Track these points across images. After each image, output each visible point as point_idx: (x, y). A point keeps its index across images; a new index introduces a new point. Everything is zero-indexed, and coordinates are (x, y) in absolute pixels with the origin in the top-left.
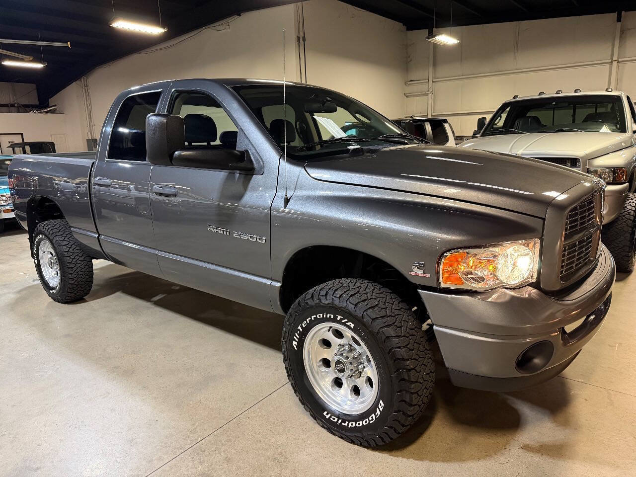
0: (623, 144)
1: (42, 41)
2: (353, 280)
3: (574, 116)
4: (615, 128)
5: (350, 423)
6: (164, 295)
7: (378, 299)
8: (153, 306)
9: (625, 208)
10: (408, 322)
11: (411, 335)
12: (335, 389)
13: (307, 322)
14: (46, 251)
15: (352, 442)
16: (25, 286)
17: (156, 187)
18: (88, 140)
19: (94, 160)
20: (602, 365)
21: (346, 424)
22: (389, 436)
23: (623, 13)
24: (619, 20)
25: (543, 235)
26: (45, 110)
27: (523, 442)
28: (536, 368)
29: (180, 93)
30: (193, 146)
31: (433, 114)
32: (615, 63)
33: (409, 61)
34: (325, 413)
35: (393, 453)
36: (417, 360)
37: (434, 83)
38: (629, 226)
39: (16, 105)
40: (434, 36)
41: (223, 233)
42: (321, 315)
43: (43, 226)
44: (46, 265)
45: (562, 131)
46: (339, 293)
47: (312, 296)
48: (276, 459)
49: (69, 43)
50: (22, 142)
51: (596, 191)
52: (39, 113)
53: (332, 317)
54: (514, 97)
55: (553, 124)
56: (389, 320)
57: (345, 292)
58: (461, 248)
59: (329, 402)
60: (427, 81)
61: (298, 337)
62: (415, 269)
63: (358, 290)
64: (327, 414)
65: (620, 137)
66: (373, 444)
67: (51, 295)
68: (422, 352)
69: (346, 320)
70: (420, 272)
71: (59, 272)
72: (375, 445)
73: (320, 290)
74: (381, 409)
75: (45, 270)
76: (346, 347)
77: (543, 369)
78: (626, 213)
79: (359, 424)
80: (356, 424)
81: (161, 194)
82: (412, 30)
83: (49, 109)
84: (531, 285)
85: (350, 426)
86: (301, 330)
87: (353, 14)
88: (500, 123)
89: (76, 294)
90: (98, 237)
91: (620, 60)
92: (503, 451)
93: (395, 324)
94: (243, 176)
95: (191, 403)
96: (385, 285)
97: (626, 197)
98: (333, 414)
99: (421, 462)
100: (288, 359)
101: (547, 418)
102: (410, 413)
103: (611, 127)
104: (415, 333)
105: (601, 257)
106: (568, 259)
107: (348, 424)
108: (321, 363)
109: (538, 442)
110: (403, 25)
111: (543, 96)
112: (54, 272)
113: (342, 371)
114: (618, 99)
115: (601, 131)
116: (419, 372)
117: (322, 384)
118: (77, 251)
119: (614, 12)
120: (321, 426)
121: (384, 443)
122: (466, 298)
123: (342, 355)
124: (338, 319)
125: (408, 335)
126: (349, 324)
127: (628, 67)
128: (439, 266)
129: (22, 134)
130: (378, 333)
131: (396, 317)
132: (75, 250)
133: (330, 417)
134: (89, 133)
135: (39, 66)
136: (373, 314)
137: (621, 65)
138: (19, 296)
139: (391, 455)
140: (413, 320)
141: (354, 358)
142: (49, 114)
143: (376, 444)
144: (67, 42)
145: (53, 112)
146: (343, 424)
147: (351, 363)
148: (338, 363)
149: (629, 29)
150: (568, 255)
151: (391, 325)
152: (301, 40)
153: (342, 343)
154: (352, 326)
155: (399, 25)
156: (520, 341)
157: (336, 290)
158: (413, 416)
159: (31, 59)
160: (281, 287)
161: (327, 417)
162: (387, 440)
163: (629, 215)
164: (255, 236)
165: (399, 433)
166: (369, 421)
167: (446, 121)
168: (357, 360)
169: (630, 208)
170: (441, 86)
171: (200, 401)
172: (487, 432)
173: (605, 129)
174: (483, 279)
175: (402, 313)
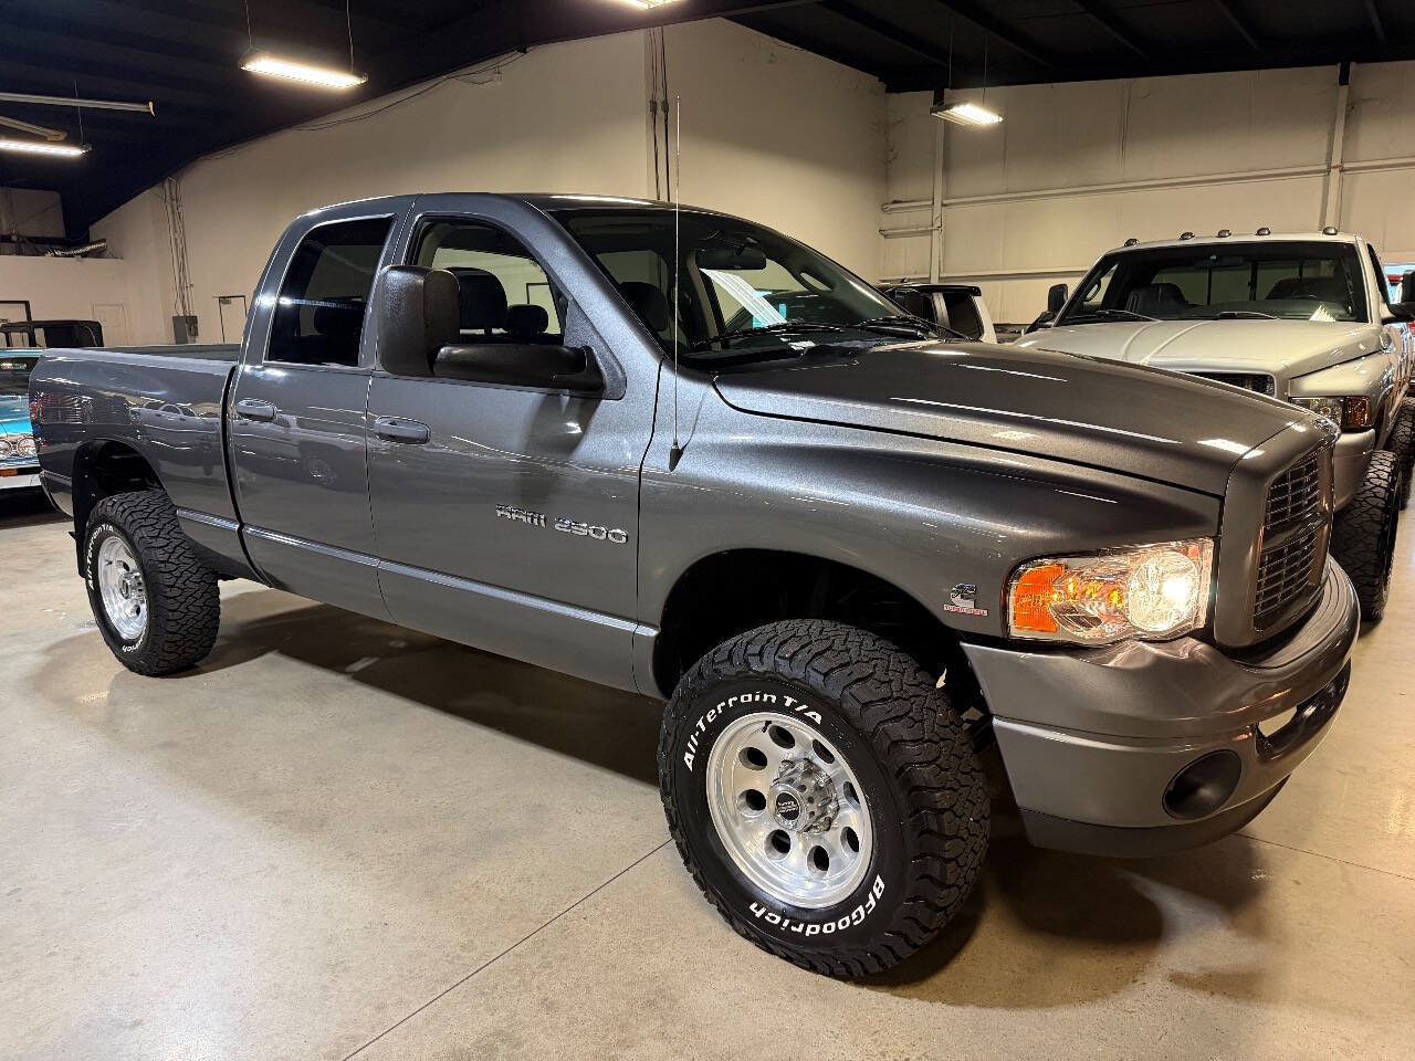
0: (1362, 347)
1: (80, 98)
2: (816, 624)
3: (1253, 284)
4: (1342, 312)
5: (810, 927)
6: (375, 660)
7: (873, 663)
8: (351, 683)
9: (1367, 483)
10: (935, 711)
11: (942, 739)
12: (774, 855)
13: (717, 711)
14: (116, 560)
15: (813, 968)
16: (61, 637)
17: (381, 423)
18: (176, 319)
19: (234, 363)
20: (1328, 813)
21: (800, 929)
22: (893, 952)
23: (1353, 66)
24: (1344, 80)
25: (1219, 531)
26: (81, 251)
27: (1171, 967)
28: (1204, 808)
29: (434, 222)
30: (463, 335)
31: (942, 275)
32: (1335, 173)
33: (891, 157)
34: (753, 907)
35: (899, 991)
36: (956, 790)
37: (944, 208)
38: (1374, 521)
39: (14, 238)
40: (949, 107)
41: (532, 521)
42: (750, 696)
43: (111, 505)
44: (114, 591)
45: (1232, 317)
46: (788, 650)
47: (730, 658)
48: (651, 1003)
49: (151, 104)
50: (25, 319)
51: (1322, 444)
52: (66, 256)
53: (773, 701)
54: (1128, 243)
55: (1209, 303)
56: (897, 708)
57: (802, 647)
58: (1048, 556)
59: (763, 883)
60: (930, 203)
61: (696, 743)
62: (957, 600)
63: (829, 643)
64: (758, 909)
65: (1353, 333)
66: (857, 970)
67: (123, 658)
68: (965, 773)
69: (805, 707)
70: (966, 606)
71: (144, 607)
72: (862, 974)
73: (748, 643)
74: (879, 896)
75: (111, 602)
76: (801, 766)
77: (1218, 812)
78: (1368, 494)
79: (829, 928)
80: (822, 927)
81: (392, 438)
82: (898, 91)
83: (88, 248)
84: (1194, 634)
85: (808, 933)
86: (704, 729)
87: (772, 55)
88: (1097, 297)
89: (180, 655)
90: (240, 529)
91: (1346, 166)
92: (1131, 985)
93: (911, 714)
94: (580, 400)
95: (457, 887)
96: (883, 634)
97: (1369, 458)
98: (771, 908)
99: (960, 1009)
100: (673, 792)
101: (1217, 919)
102: (940, 903)
103: (1335, 311)
104: (952, 736)
105: (1328, 583)
106: (1269, 582)
107: (805, 929)
108: (744, 800)
109: (1201, 968)
110: (880, 80)
111: (1190, 242)
112: (132, 607)
113: (792, 815)
114: (1351, 250)
115: (1313, 318)
116: (960, 817)
117: (747, 844)
118: (186, 560)
119: (1334, 63)
120: (743, 936)
121: (881, 969)
122: (1064, 661)
123: (790, 781)
124: (788, 704)
125: (936, 739)
126: (810, 714)
127: (1364, 180)
128: (1007, 592)
129: (27, 303)
130: (874, 734)
131: (912, 700)
132: (181, 558)
133: (765, 914)
134: (179, 302)
135: (73, 152)
136: (863, 692)
137: (1346, 176)
138: (48, 658)
139: (895, 995)
140: (944, 707)
141: (818, 788)
142: (88, 260)
143: (866, 972)
144: (147, 103)
145: (98, 254)
146: (793, 929)
147: (811, 800)
148: (784, 798)
149: (1365, 101)
150: (1268, 573)
151: (901, 717)
152: (659, 110)
153: (789, 757)
154: (818, 719)
155: (869, 81)
156: (1176, 750)
157: (782, 644)
158: (944, 909)
159: (62, 137)
160: (657, 637)
161: (758, 914)
162: (890, 961)
163: (1376, 497)
164: (603, 529)
165: (915, 946)
166: (852, 921)
167: (977, 292)
168: (823, 793)
169: (1378, 482)
170: (960, 216)
171: (476, 885)
172: (1094, 949)
173: (1321, 315)
174: (1097, 621)
175: (923, 693)
